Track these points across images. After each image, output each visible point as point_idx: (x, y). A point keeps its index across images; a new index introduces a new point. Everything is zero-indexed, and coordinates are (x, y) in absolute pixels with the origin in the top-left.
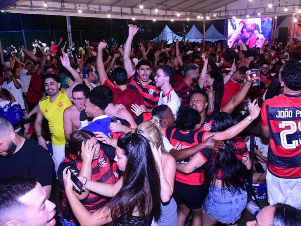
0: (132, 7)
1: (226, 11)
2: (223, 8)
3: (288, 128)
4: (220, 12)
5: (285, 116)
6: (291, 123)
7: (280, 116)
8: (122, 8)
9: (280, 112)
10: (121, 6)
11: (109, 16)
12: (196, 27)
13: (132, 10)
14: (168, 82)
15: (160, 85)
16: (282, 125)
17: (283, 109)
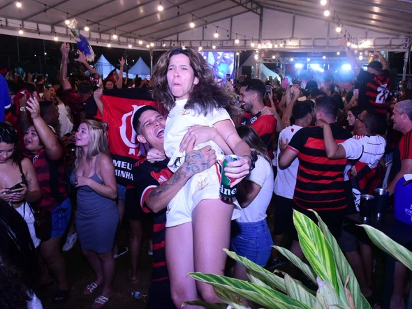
0: (53, 25)
1: (178, 41)
2: (174, 37)
4: (171, 41)
8: (39, 25)
10: (38, 22)
12: (143, 60)
13: (53, 28)
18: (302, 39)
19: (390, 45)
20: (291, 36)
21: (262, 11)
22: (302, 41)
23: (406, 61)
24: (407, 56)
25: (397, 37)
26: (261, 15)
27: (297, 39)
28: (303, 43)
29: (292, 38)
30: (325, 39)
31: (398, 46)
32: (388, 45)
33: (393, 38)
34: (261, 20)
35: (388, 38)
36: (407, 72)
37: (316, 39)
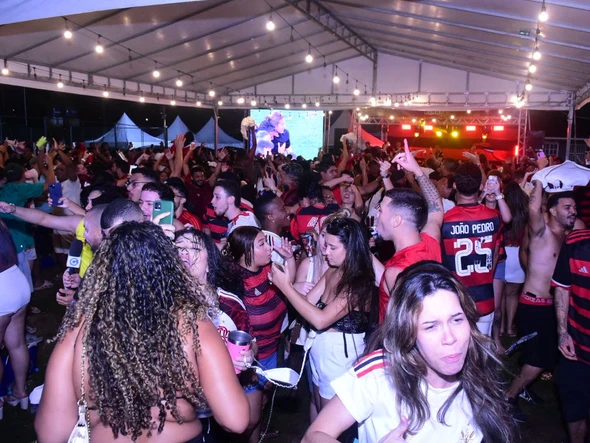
1: (256, 95)
3: (463, 247)
4: (246, 96)
5: (460, 232)
6: (467, 241)
7: (455, 232)
9: (454, 228)
11: (106, 95)
14: (233, 205)
15: (222, 211)
16: (458, 244)
17: (458, 223)
18: (433, 94)
19: (549, 102)
20: (417, 90)
21: (376, 56)
22: (432, 96)
23: (570, 122)
24: (571, 115)
25: (558, 91)
26: (375, 62)
27: (425, 93)
28: (434, 99)
29: (418, 92)
30: (462, 94)
31: (559, 104)
32: (546, 102)
33: (552, 93)
34: (375, 68)
35: (545, 93)
36: (572, 136)
37: (450, 94)
